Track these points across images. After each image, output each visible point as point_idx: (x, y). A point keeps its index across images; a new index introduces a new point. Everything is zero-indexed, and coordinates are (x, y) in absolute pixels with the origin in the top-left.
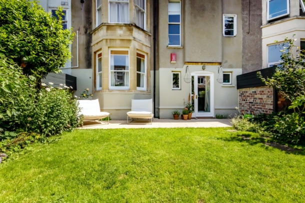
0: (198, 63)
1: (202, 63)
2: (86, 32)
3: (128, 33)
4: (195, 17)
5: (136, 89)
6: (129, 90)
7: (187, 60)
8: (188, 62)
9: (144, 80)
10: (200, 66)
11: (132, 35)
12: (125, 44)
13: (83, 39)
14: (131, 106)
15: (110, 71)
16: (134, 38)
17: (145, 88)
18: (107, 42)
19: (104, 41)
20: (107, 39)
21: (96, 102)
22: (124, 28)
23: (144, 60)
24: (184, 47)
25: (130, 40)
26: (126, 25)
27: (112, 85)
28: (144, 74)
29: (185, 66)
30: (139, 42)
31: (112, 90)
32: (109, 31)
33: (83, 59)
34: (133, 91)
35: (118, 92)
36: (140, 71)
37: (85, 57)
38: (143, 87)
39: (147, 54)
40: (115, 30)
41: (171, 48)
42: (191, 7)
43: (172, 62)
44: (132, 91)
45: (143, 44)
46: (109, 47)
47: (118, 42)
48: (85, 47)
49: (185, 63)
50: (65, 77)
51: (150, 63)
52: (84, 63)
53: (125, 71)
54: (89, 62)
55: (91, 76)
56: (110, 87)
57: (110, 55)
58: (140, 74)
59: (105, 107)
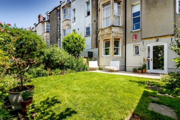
0: (152, 38)
1: (155, 37)
2: (96, 33)
3: (110, 30)
4: (149, 9)
5: (113, 56)
6: (110, 57)
7: (143, 37)
8: (144, 39)
9: (120, 51)
10: (155, 40)
11: (111, 31)
12: (108, 36)
13: (95, 36)
14: (110, 64)
15: (103, 48)
16: (112, 32)
18: (101, 36)
19: (100, 36)
20: (101, 35)
21: (96, 62)
22: (108, 28)
23: (120, 41)
24: (141, 30)
25: (110, 34)
26: (109, 27)
28: (120, 48)
29: (142, 41)
30: (115, 33)
31: (103, 57)
32: (102, 32)
33: (95, 45)
35: (105, 58)
36: (118, 47)
38: (119, 55)
39: (121, 37)
40: (104, 30)
41: (133, 32)
42: (146, 4)
43: (133, 40)
45: (118, 33)
46: (102, 39)
47: (106, 36)
48: (95, 39)
49: (142, 39)
50: (87, 53)
51: (123, 42)
52: (95, 46)
53: (109, 48)
54: (97, 45)
55: (98, 51)
56: (103, 56)
57: (103, 41)
58: (118, 48)
59: (101, 64)
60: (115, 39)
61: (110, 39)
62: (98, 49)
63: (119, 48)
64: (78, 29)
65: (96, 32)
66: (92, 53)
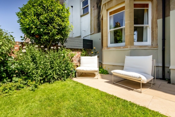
2: (97, 7)
5: (132, 45)
6: (125, 47)
9: (148, 33)
13: (96, 11)
17: (149, 43)
23: (147, 10)
27: (111, 43)
31: (110, 48)
33: (96, 27)
34: (129, 46)
35: (114, 49)
37: (97, 25)
38: (147, 41)
44: (127, 47)
48: (97, 17)
50: (82, 41)
52: (96, 30)
53: (123, 27)
54: (99, 28)
55: (101, 38)
56: (109, 45)
57: (109, 16)
58: (143, 27)
59: (105, 63)
60: (135, 5)
61: (124, 7)
62: (100, 33)
63: (144, 25)
64: (72, 7)
65: (98, 5)
66: (91, 41)
